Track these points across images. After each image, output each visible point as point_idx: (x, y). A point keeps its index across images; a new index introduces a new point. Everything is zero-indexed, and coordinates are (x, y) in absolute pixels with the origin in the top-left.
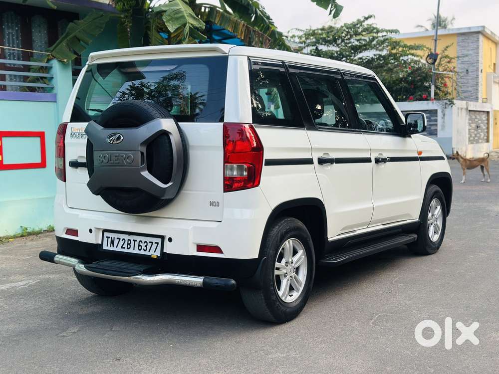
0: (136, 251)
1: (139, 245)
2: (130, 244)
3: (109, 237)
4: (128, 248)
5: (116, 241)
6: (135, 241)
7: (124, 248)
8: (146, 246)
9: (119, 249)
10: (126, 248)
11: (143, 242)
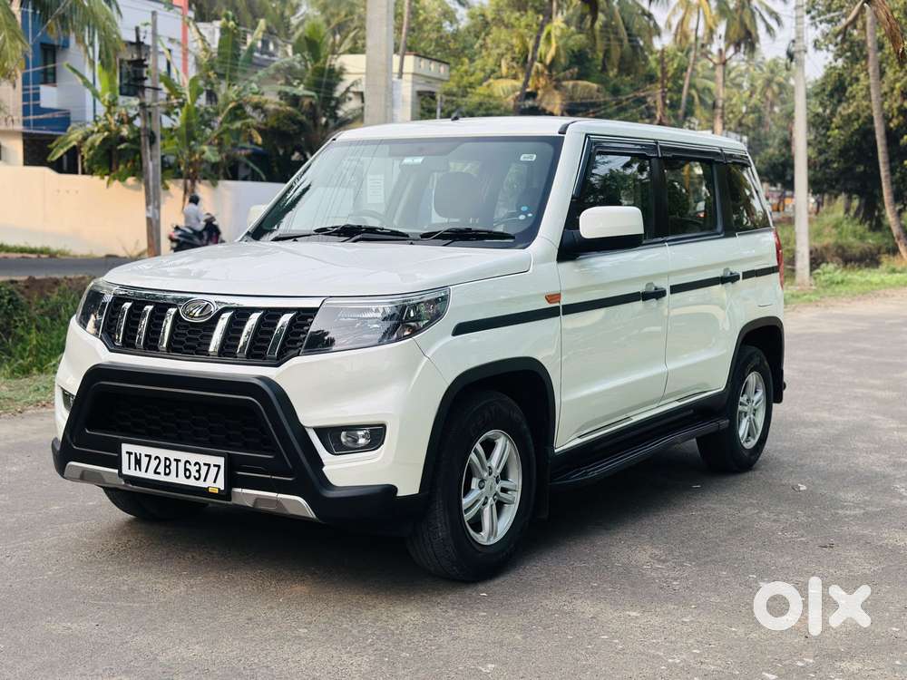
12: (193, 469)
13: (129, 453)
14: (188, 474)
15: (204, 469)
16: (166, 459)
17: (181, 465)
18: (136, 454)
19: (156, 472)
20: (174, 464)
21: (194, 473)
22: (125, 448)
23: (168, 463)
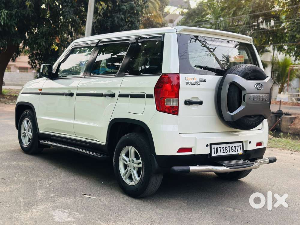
0: (231, 153)
1: (232, 149)
2: (227, 150)
3: (215, 148)
4: (226, 152)
5: (219, 149)
6: (229, 147)
7: (224, 152)
8: (235, 149)
9: (222, 154)
10: (225, 152)
11: (234, 147)
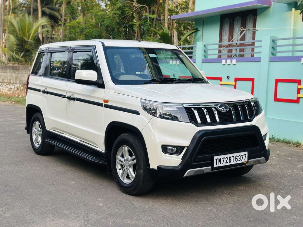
12: (238, 158)
13: (217, 159)
14: (237, 160)
15: (242, 157)
16: (229, 157)
17: (234, 158)
18: (219, 159)
19: (226, 163)
20: (232, 158)
21: (239, 159)
22: (215, 158)
23: (230, 158)
